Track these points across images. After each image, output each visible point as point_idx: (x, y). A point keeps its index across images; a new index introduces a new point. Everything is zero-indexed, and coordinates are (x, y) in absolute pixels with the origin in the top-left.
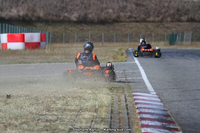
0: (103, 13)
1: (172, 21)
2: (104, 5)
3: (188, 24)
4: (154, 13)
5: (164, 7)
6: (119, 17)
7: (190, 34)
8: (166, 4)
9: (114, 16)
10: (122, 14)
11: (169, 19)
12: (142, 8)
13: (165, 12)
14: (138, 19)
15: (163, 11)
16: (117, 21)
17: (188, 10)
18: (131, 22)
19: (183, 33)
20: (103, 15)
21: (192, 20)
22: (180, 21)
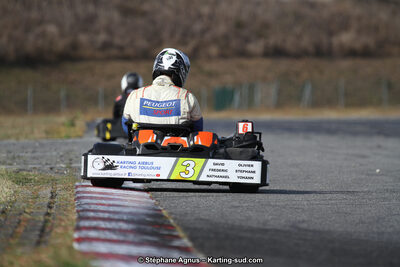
0: (31, 38)
1: (223, 56)
2: (34, 15)
3: (267, 62)
4: (172, 34)
5: (200, 16)
6: (75, 46)
7: (273, 90)
8: (205, 10)
9: (61, 44)
10: (83, 38)
11: (214, 50)
12: (140, 22)
13: (203, 32)
14: (129, 51)
15: (198, 27)
16: (69, 56)
17: (266, 26)
18: (109, 59)
19: (252, 88)
20: (31, 43)
21: (276, 53)
22: (244, 54)
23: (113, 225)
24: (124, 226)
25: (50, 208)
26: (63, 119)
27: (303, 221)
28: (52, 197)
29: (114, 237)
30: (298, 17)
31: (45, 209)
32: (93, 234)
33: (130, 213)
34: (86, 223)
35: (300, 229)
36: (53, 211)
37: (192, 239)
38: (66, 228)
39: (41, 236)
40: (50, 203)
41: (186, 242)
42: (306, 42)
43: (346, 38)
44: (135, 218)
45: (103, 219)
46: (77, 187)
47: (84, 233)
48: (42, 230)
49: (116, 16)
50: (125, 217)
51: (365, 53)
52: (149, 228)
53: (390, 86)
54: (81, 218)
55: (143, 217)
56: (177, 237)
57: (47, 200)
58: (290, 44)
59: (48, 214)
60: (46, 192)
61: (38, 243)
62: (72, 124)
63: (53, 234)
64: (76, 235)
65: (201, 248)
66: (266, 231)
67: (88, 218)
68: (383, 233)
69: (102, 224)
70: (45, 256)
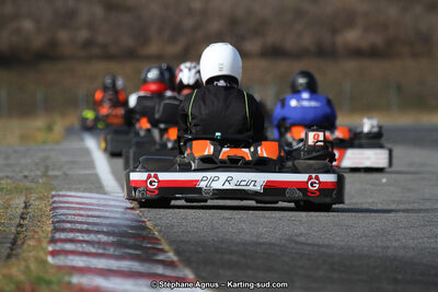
2: (9, 9)
5: (190, 12)
6: (53, 44)
8: (197, 5)
9: (38, 42)
10: (63, 36)
13: (195, 29)
14: (113, 50)
15: (188, 23)
17: (264, 23)
18: (90, 58)
21: (275, 52)
23: (92, 237)
24: (104, 238)
25: (23, 219)
26: (39, 122)
27: (301, 234)
28: (26, 207)
29: (93, 250)
30: (299, 14)
31: (17, 220)
32: (69, 247)
33: (111, 225)
34: (62, 236)
35: (297, 243)
36: (26, 222)
37: (177, 253)
38: (39, 240)
39: (12, 249)
40: (23, 214)
41: (172, 256)
42: (308, 40)
43: (352, 36)
44: (116, 230)
45: (81, 231)
46: (53, 196)
47: (59, 246)
48: (14, 243)
49: (99, 11)
50: (105, 230)
51: (373, 53)
52: (132, 241)
53: (399, 89)
54: (56, 230)
55: (125, 229)
56: (162, 251)
57: (20, 211)
58: (290, 43)
59: (20, 225)
60: (19, 202)
61: (9, 256)
62: (50, 129)
63: (25, 246)
64: (50, 248)
65: (188, 262)
66: (260, 244)
67: (64, 230)
68: (388, 247)
69: (80, 236)
70: (16, 270)
